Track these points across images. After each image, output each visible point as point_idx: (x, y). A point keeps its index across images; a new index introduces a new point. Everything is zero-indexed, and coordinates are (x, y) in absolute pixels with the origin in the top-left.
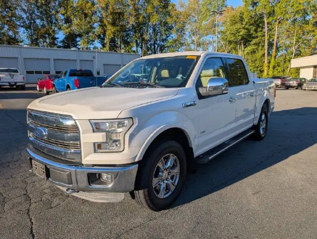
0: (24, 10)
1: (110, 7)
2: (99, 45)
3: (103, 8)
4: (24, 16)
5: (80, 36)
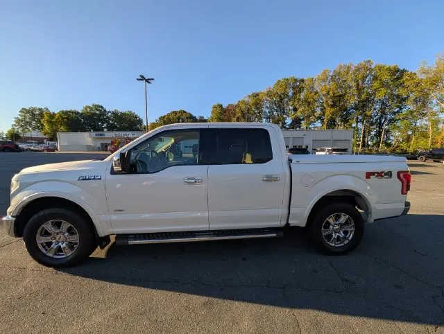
0: (267, 107)
1: (331, 92)
2: (320, 125)
3: (324, 95)
4: (267, 111)
5: (303, 119)
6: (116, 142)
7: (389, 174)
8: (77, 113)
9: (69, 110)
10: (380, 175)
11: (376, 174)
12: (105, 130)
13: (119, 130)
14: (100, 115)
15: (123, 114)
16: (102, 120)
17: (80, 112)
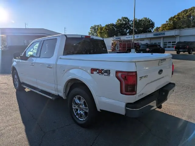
6: (114, 44)
7: (108, 72)
8: (113, 25)
9: (109, 24)
10: (100, 72)
11: (98, 71)
12: (128, 34)
13: (136, 33)
14: (125, 24)
15: (140, 21)
16: (126, 27)
17: (115, 24)
